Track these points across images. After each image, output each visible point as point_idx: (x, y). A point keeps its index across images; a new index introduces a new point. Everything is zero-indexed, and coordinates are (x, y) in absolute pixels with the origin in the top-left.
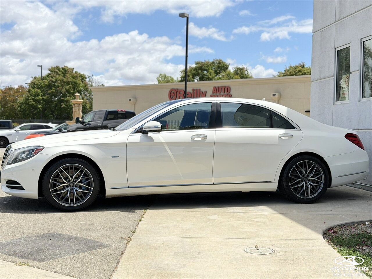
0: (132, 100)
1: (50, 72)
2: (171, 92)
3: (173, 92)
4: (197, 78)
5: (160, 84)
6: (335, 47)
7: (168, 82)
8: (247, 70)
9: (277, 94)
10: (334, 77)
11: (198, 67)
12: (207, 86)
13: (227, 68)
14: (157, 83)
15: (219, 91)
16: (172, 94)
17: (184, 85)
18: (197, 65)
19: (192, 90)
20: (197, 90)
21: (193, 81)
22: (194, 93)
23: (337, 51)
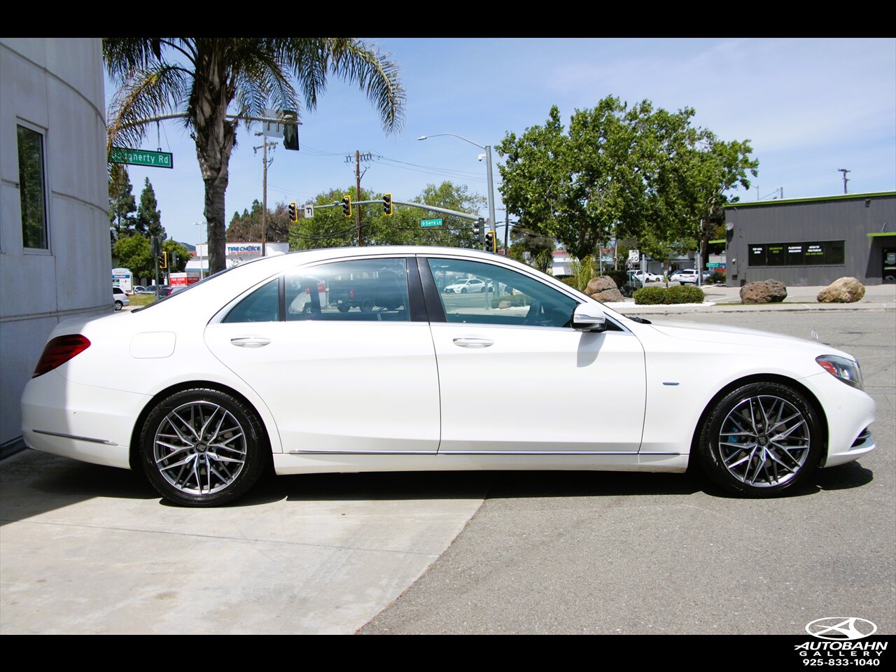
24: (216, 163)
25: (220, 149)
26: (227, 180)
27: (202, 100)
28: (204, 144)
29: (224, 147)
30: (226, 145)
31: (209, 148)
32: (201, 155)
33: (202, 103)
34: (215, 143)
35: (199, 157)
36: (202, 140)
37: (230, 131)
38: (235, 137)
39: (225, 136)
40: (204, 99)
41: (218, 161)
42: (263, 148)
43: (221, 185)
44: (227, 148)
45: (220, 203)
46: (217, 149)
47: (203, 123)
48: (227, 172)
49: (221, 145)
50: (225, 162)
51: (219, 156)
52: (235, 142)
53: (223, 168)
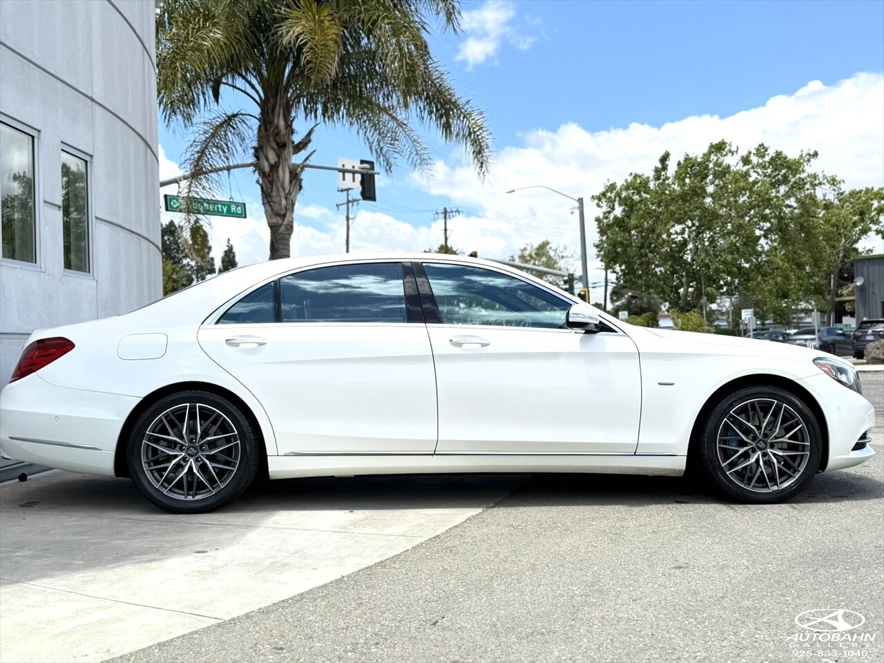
24: (282, 209)
25: (286, 195)
26: (292, 227)
27: (266, 148)
28: (269, 190)
29: (290, 193)
30: (292, 190)
31: (274, 194)
32: (266, 201)
33: (266, 151)
34: (281, 189)
35: (263, 204)
36: (266, 186)
37: (295, 176)
38: (300, 183)
39: (291, 182)
40: (268, 147)
41: (283, 208)
42: (345, 206)
43: (287, 232)
44: (293, 194)
45: (285, 249)
46: (282, 194)
47: (267, 169)
48: (293, 219)
49: (287, 191)
50: (291, 208)
51: (284, 202)
52: (301, 188)
53: (288, 215)
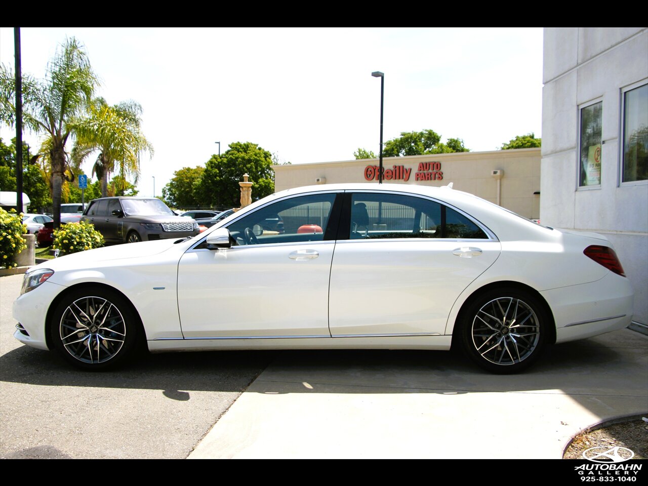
0: (320, 180)
1: (230, 149)
2: (368, 169)
3: (369, 169)
4: (402, 152)
5: (358, 160)
6: (579, 103)
7: (368, 157)
8: (462, 142)
9: (499, 171)
10: (576, 149)
11: (404, 139)
12: (412, 163)
13: (438, 140)
14: (354, 158)
15: (426, 168)
16: (369, 173)
17: (379, 162)
18: (403, 136)
19: (393, 166)
20: (399, 167)
21: (398, 155)
22: (396, 170)
23: (582, 109)
